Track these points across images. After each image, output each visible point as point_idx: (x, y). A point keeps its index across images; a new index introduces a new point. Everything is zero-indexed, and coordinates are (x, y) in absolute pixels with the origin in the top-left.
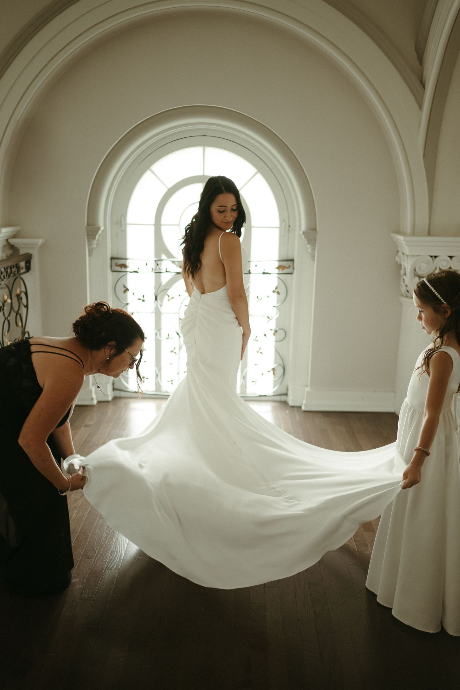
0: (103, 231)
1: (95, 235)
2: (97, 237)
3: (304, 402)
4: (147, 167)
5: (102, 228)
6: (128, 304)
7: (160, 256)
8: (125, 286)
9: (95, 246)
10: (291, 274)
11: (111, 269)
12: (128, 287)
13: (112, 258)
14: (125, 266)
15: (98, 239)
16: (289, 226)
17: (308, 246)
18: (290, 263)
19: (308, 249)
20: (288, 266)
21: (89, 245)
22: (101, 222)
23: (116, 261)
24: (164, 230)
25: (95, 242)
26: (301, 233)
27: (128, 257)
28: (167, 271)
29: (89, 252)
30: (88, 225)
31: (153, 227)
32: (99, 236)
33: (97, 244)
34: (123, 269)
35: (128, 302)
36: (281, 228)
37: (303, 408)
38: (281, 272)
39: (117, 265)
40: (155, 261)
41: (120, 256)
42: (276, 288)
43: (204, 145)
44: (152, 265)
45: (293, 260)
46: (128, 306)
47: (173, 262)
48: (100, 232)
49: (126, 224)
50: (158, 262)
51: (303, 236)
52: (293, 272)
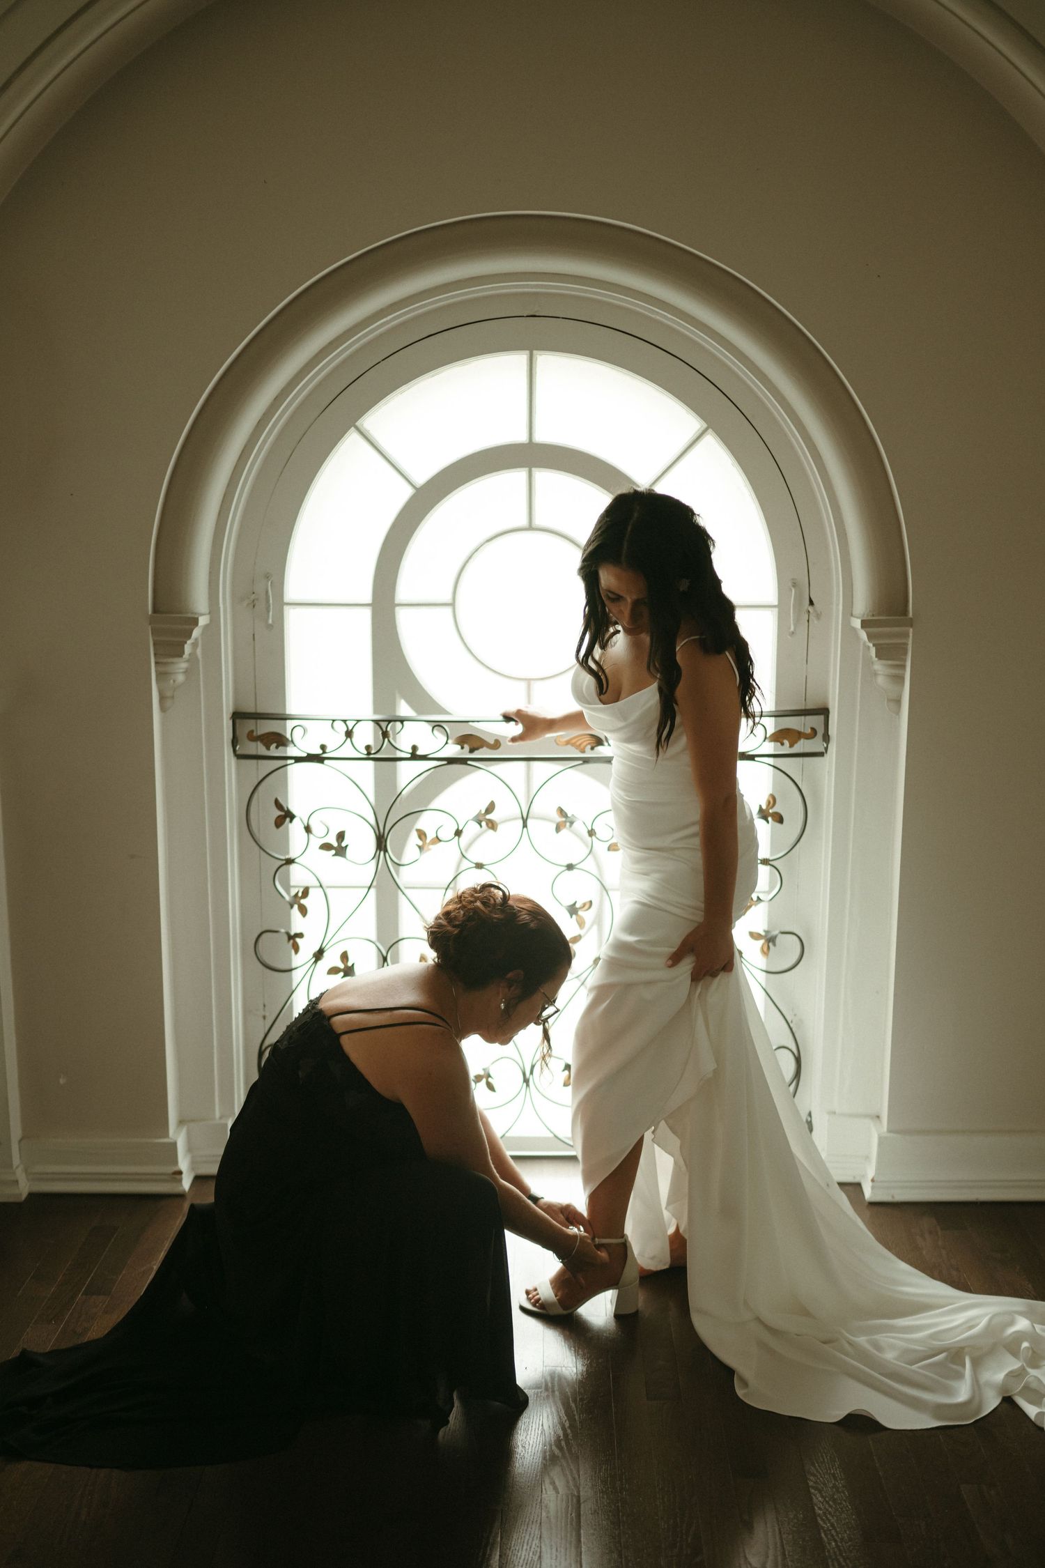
0: (206, 627)
1: (182, 644)
2: (188, 648)
3: (871, 1172)
4: (350, 420)
5: (203, 621)
6: (290, 861)
7: (393, 705)
8: (280, 800)
9: (181, 678)
10: (821, 754)
11: (234, 751)
12: (293, 809)
13: (237, 716)
14: (281, 740)
15: (193, 654)
16: (811, 603)
17: (879, 666)
18: (816, 721)
19: (875, 674)
20: (809, 731)
21: (160, 675)
22: (199, 600)
23: (250, 725)
24: (405, 620)
25: (182, 665)
26: (857, 623)
27: (291, 709)
28: (419, 753)
29: (162, 698)
30: (155, 611)
31: (367, 614)
32: (195, 645)
33: (186, 672)
34: (273, 751)
35: (292, 855)
36: (781, 607)
37: (868, 1193)
38: (786, 750)
39: (252, 737)
40: (377, 722)
41: (263, 708)
42: (773, 800)
43: (532, 345)
44: (366, 735)
45: (824, 712)
46: (293, 867)
47: (437, 725)
48: (196, 633)
49: (281, 603)
50: (385, 726)
51: (863, 635)
52: (826, 749)
